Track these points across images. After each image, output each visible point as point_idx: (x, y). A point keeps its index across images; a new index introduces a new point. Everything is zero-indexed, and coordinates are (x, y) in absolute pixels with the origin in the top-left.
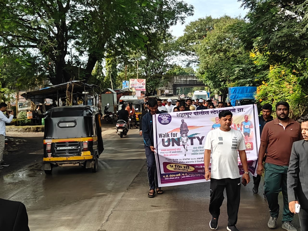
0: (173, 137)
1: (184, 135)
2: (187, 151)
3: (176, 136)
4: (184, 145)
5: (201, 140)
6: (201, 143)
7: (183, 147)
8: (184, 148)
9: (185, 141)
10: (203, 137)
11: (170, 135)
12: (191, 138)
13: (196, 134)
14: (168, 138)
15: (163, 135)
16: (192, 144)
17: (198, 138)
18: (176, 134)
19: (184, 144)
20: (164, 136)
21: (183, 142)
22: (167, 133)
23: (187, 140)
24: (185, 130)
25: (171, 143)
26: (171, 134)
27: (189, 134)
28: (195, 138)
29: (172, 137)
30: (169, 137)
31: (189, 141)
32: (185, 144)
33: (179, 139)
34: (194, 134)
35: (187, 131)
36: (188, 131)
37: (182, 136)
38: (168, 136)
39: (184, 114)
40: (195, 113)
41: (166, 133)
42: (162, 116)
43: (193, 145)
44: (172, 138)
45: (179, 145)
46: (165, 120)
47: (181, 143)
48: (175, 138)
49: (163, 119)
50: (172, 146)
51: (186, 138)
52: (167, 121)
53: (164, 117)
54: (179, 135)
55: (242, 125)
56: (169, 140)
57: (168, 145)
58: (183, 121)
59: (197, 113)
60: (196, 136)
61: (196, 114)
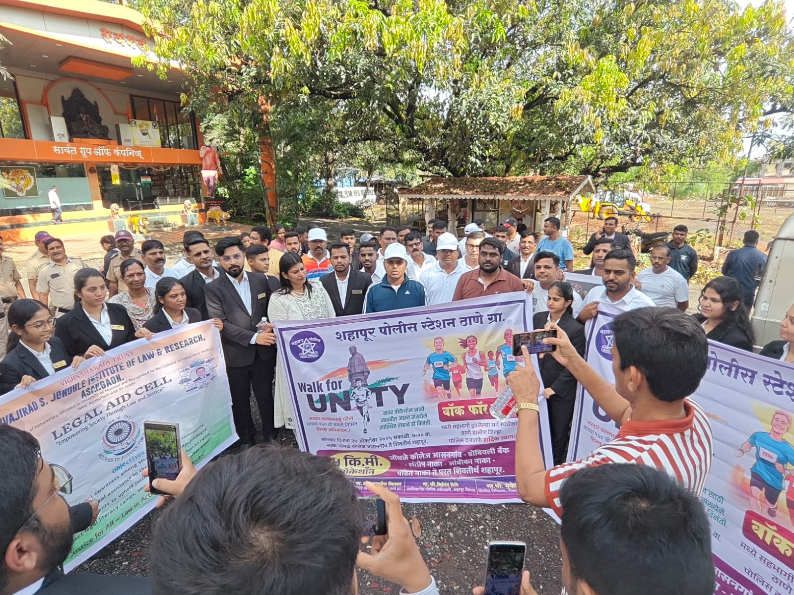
0: (332, 391)
1: (359, 383)
2: (369, 420)
3: (340, 388)
4: (360, 409)
5: (400, 394)
6: (401, 402)
7: (358, 411)
8: (362, 413)
9: (362, 399)
10: (405, 387)
11: (324, 387)
12: (378, 391)
13: (388, 380)
14: (321, 393)
15: (307, 387)
16: (380, 404)
17: (394, 388)
18: (340, 382)
19: (359, 405)
20: (311, 388)
21: (357, 400)
22: (317, 382)
23: (367, 395)
24: (359, 371)
25: (328, 404)
26: (328, 382)
27: (371, 381)
28: (385, 389)
29: (329, 390)
30: (322, 391)
31: (373, 396)
32: (362, 405)
33: (347, 394)
34: (384, 381)
35: (365, 373)
36: (369, 373)
37: (355, 387)
38: (320, 388)
39: (355, 333)
40: (383, 330)
41: (314, 383)
42: (298, 341)
43: (382, 405)
44: (329, 392)
45: (348, 408)
46: (308, 351)
47: (353, 404)
48: (337, 392)
49: (303, 349)
50: (332, 412)
51: (363, 391)
52: (313, 353)
53: (304, 344)
54: (346, 385)
55: (498, 353)
56: (322, 397)
57: (323, 409)
58: (353, 350)
59: (387, 329)
60: (388, 384)
61: (385, 330)
